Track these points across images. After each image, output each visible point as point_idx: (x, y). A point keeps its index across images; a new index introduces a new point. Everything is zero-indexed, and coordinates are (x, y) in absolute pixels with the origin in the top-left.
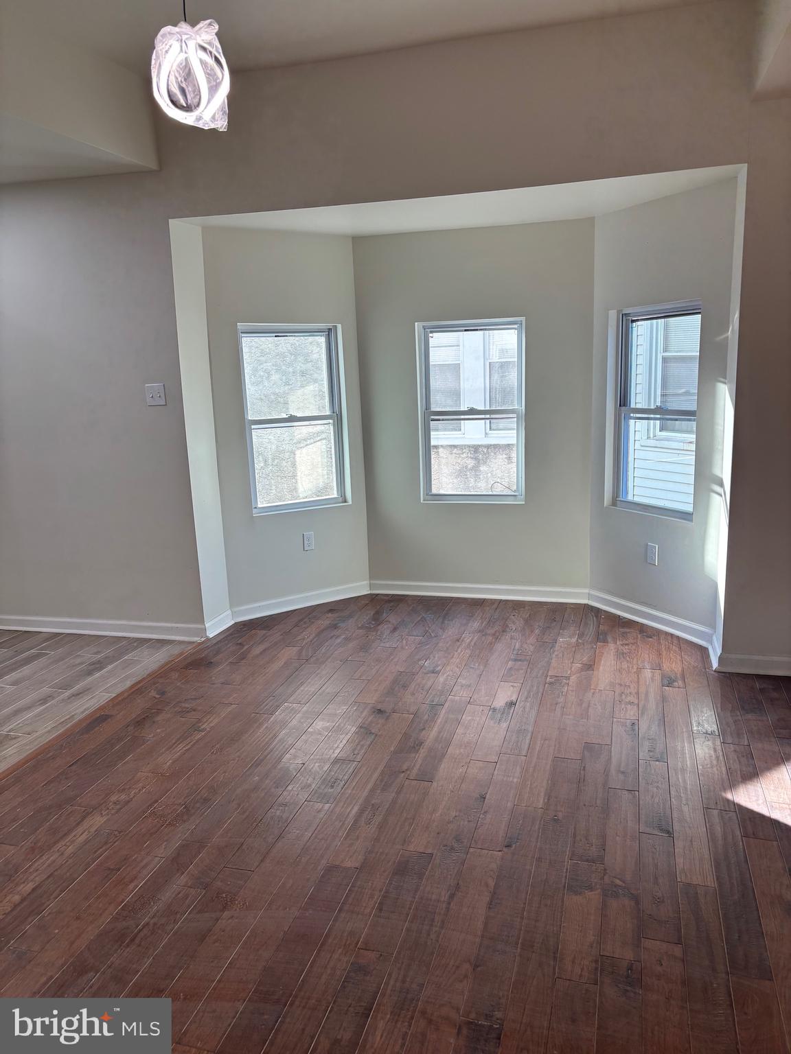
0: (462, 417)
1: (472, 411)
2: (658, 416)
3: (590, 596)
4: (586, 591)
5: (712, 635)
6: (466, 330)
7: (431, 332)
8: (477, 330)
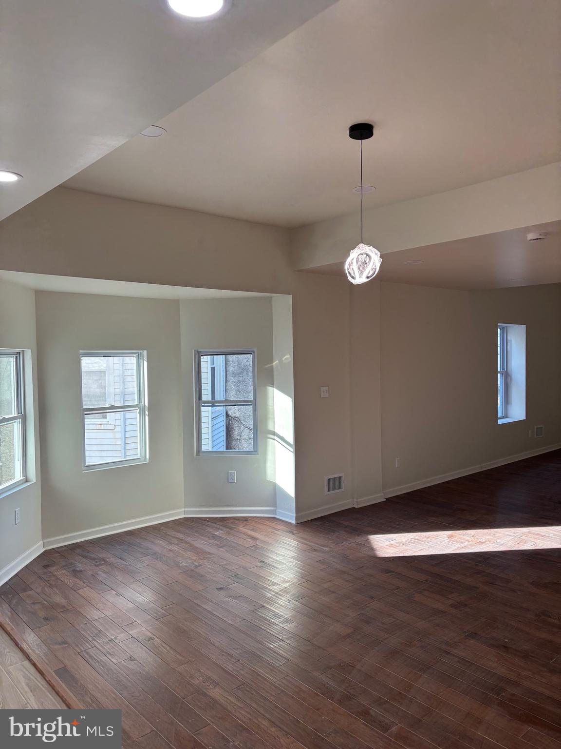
0: (108, 411)
1: (112, 407)
2: (225, 404)
3: (185, 512)
4: (183, 510)
5: (276, 510)
6: (104, 356)
7: (82, 356)
8: (110, 356)
